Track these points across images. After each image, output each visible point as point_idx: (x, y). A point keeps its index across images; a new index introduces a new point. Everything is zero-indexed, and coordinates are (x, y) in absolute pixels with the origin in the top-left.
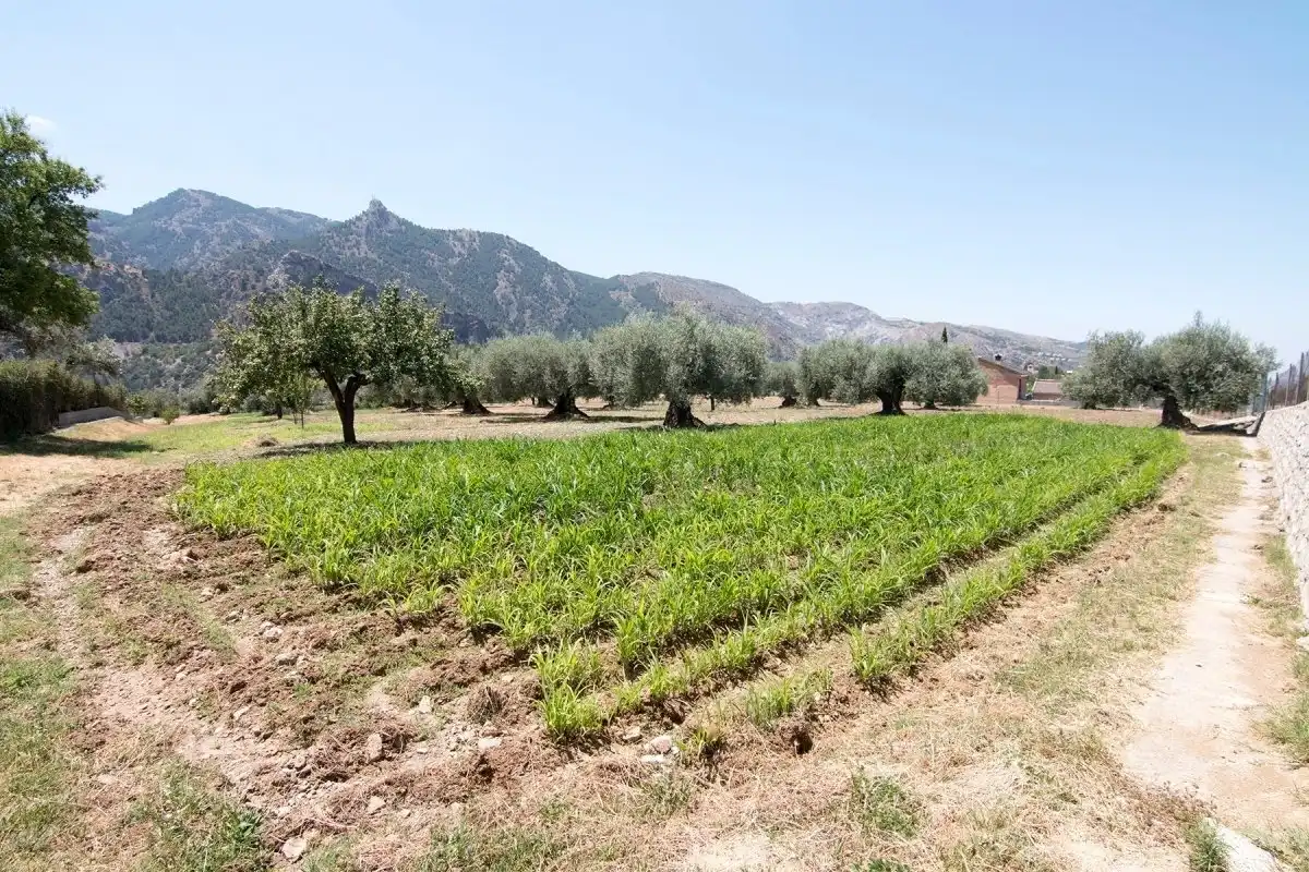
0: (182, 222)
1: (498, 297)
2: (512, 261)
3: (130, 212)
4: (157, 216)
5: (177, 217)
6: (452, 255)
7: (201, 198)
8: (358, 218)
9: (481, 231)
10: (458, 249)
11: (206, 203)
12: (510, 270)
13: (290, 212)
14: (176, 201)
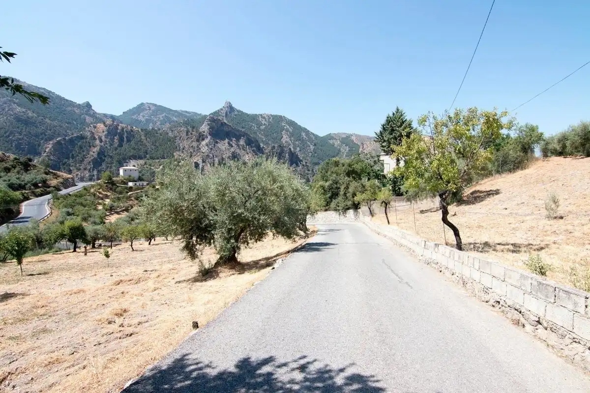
0: (143, 116)
1: (284, 142)
2: (288, 127)
3: (122, 114)
4: (133, 114)
5: (141, 114)
6: (261, 125)
7: (151, 106)
8: (222, 109)
9: (272, 114)
10: (263, 122)
11: (153, 108)
12: (287, 130)
13: (186, 112)
14: (140, 108)
